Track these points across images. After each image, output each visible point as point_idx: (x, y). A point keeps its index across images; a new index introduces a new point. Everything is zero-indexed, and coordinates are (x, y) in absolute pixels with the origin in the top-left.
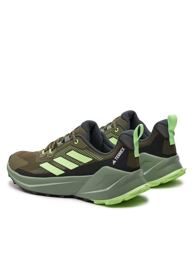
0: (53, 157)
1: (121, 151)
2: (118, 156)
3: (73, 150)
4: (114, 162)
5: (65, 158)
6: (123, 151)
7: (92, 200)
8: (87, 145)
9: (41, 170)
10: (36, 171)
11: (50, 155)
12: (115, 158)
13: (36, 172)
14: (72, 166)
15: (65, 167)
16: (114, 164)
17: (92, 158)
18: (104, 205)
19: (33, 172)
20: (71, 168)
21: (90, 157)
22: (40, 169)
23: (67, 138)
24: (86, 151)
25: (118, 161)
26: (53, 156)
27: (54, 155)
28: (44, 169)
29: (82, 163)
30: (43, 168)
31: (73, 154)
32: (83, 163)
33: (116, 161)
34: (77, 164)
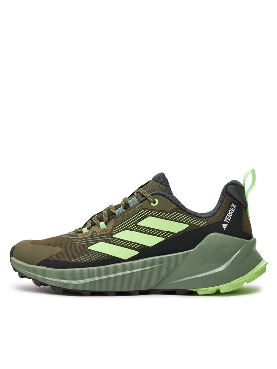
0: (112, 231)
1: (231, 209)
2: (228, 217)
3: (151, 215)
4: (225, 226)
5: (136, 231)
6: (234, 208)
7: (195, 290)
8: (175, 204)
9: (94, 255)
10: (83, 258)
11: (104, 230)
12: (225, 220)
13: (83, 260)
14: (151, 241)
15: (138, 244)
16: (224, 229)
17: (187, 224)
18: (218, 293)
19: (78, 260)
20: (151, 245)
21: (185, 223)
22: (90, 255)
23: (133, 201)
24: (176, 213)
25: (230, 224)
26: (110, 231)
27: (113, 229)
28: (99, 252)
29: (171, 233)
30: (95, 252)
31: (151, 222)
32: (173, 233)
33: (227, 225)
34: (162, 237)
